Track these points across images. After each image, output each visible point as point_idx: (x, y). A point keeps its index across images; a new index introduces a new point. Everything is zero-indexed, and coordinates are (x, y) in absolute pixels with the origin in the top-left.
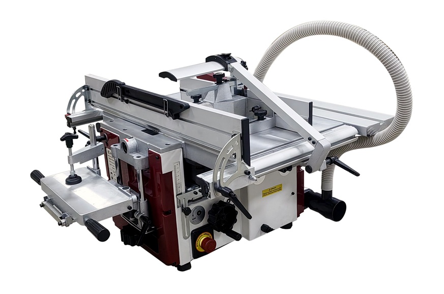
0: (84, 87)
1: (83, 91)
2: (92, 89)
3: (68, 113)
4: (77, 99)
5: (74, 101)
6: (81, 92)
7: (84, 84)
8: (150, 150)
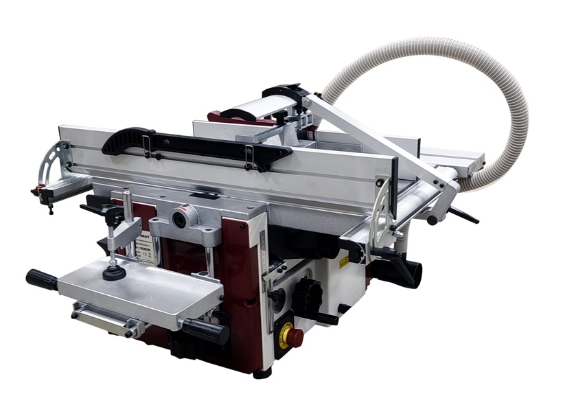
0: (58, 145)
1: (58, 149)
2: (72, 146)
3: (40, 185)
4: (51, 162)
5: (47, 165)
6: (56, 151)
7: (57, 140)
8: (224, 219)
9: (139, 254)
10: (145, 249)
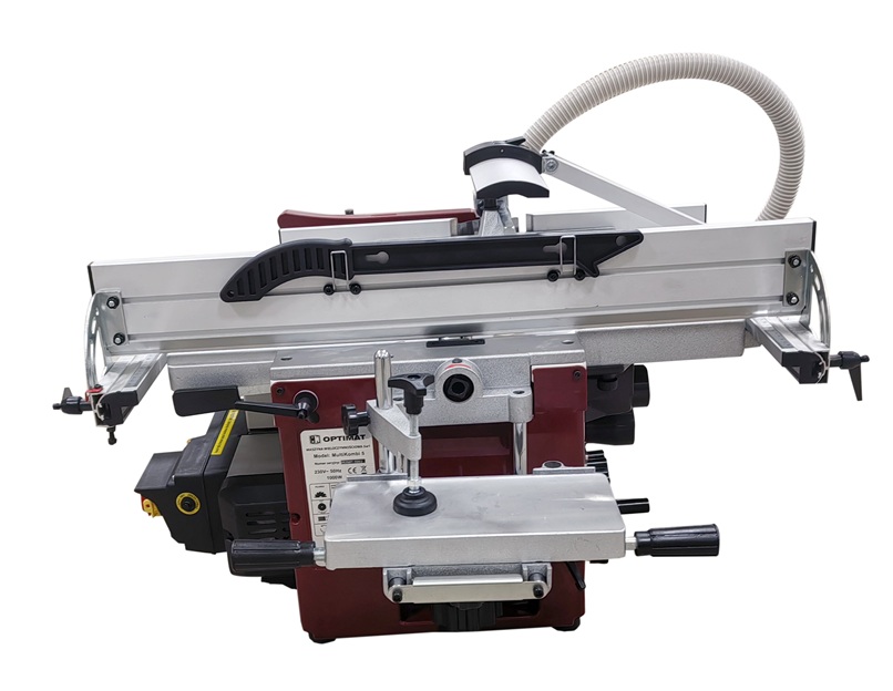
1: (97, 311)
2: (123, 301)
3: (91, 387)
4: (94, 340)
5: (92, 346)
6: (96, 317)
8: (536, 370)
9: (338, 474)
10: (353, 462)
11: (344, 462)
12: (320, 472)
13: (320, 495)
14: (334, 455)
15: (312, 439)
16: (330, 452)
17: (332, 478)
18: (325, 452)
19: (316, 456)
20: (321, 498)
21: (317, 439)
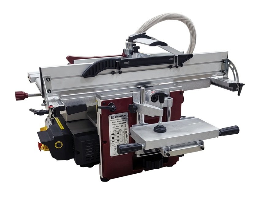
8: (171, 92)
9: (118, 127)
10: (123, 123)
11: (120, 124)
12: (113, 127)
13: (113, 134)
14: (117, 122)
15: (112, 117)
16: (116, 121)
17: (116, 129)
18: (115, 121)
19: (112, 123)
20: (113, 135)
21: (113, 117)
